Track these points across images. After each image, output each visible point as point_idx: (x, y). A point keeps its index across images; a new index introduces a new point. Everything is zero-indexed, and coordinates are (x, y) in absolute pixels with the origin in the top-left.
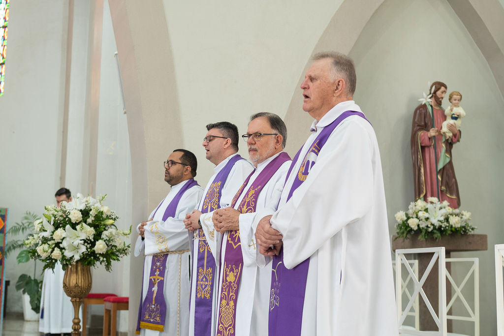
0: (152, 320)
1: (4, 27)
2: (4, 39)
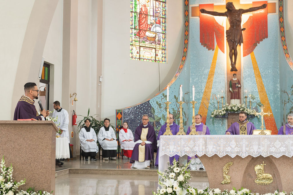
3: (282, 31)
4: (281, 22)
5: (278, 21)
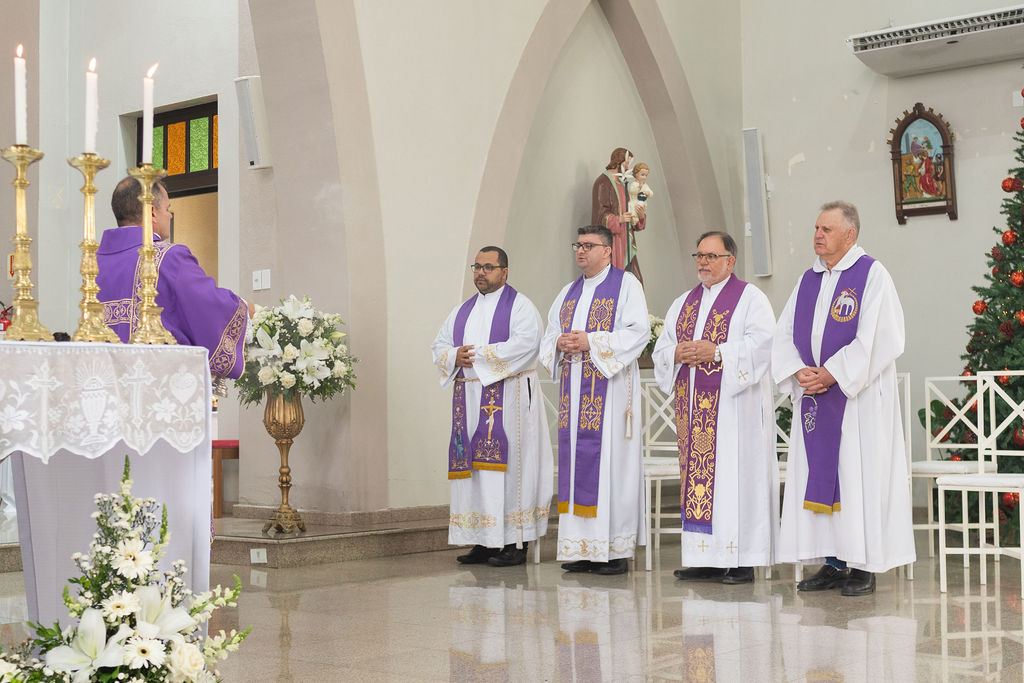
0: (487, 459)
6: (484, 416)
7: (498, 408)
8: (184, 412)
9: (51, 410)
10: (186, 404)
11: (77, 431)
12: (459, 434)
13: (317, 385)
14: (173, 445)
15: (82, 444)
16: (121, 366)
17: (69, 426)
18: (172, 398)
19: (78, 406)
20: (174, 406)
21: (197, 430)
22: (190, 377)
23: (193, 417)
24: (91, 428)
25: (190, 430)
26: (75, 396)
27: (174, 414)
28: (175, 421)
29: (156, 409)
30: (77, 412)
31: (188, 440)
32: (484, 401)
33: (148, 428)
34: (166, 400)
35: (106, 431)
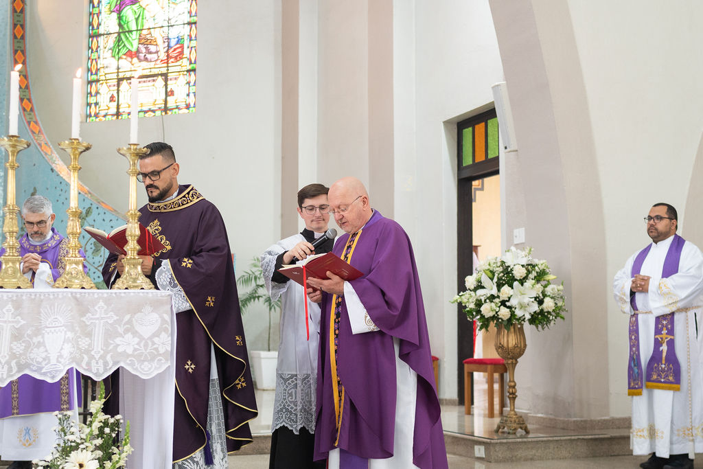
0: (663, 380)
1: (190, 24)
2: (191, 40)
3: (19, 37)
4: (16, 12)
5: (9, 8)
6: (658, 344)
7: (672, 337)
8: (146, 346)
9: (15, 343)
10: (151, 338)
11: (40, 360)
12: (634, 359)
13: (528, 317)
14: (133, 373)
15: (44, 371)
16: (83, 308)
17: (32, 356)
18: (135, 333)
19: (42, 340)
20: (137, 340)
21: (160, 360)
22: (155, 316)
23: (156, 349)
24: (51, 358)
25: (153, 359)
26: (38, 332)
27: (137, 347)
28: (136, 353)
29: (119, 343)
30: (39, 345)
31: (150, 369)
32: (658, 331)
33: (108, 358)
34: (129, 335)
35: (62, 360)
